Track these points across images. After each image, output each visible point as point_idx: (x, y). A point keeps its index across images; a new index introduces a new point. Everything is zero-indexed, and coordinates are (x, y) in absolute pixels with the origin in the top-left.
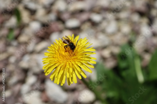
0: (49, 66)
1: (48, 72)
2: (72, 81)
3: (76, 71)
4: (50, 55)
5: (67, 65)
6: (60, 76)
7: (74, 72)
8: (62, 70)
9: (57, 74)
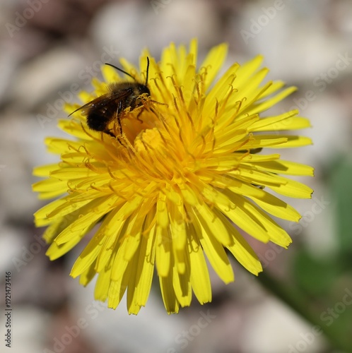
0: (70, 210)
1: (59, 241)
2: (185, 293)
3: (206, 240)
4: (71, 155)
5: (161, 205)
6: (120, 266)
7: (194, 244)
8: (133, 234)
9: (106, 255)
